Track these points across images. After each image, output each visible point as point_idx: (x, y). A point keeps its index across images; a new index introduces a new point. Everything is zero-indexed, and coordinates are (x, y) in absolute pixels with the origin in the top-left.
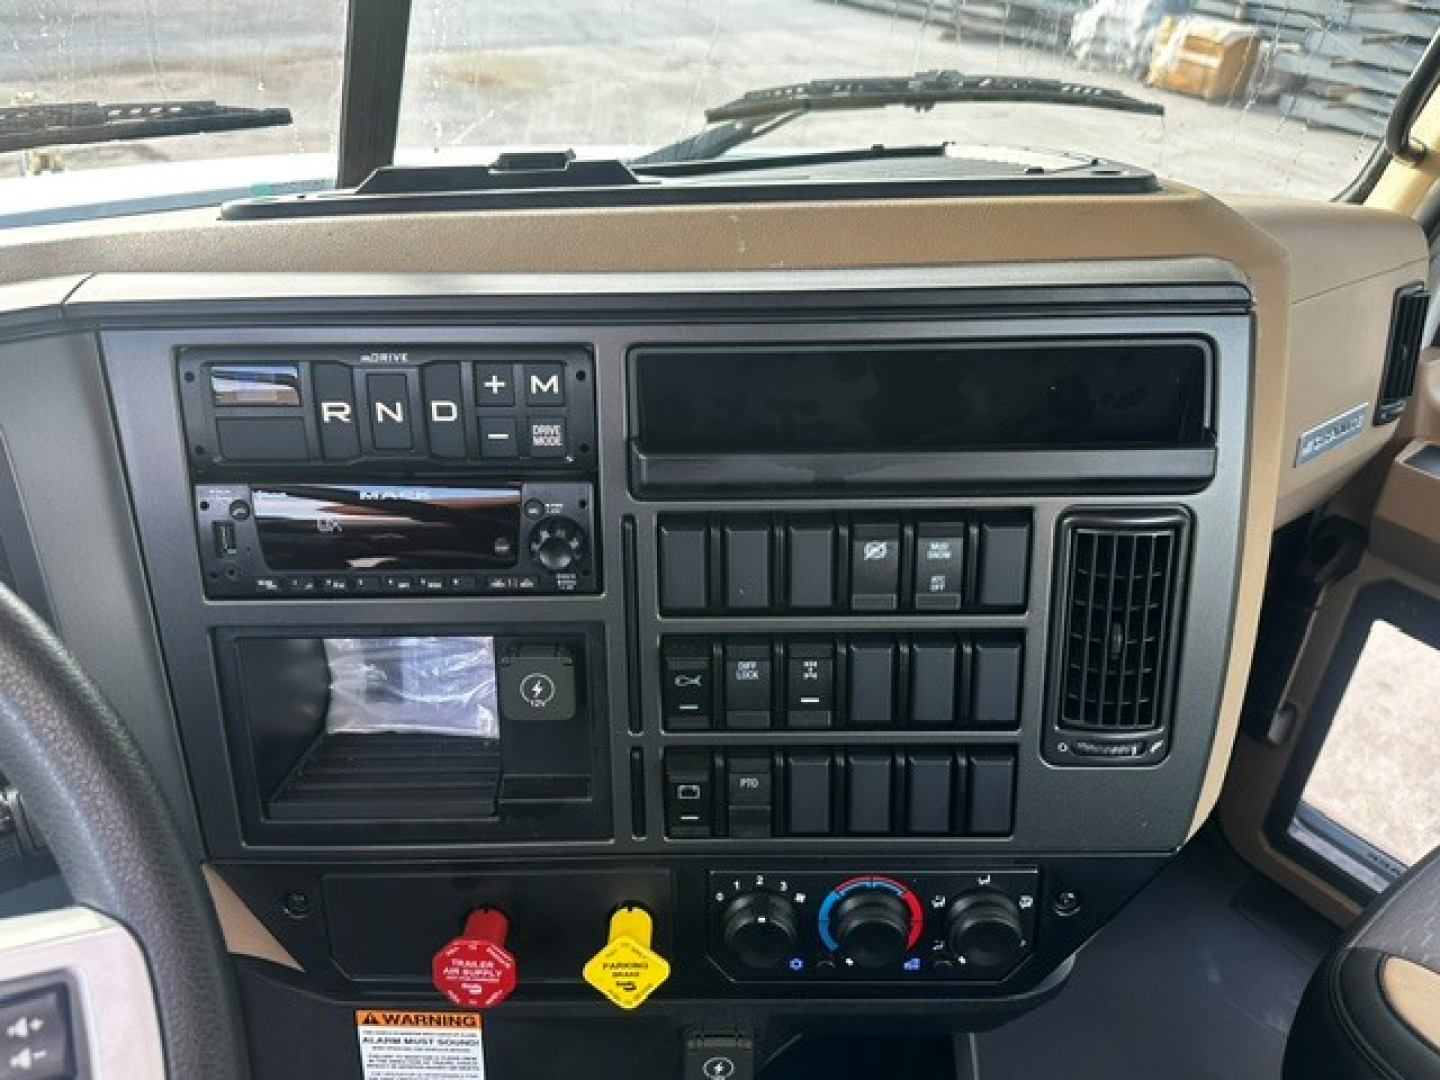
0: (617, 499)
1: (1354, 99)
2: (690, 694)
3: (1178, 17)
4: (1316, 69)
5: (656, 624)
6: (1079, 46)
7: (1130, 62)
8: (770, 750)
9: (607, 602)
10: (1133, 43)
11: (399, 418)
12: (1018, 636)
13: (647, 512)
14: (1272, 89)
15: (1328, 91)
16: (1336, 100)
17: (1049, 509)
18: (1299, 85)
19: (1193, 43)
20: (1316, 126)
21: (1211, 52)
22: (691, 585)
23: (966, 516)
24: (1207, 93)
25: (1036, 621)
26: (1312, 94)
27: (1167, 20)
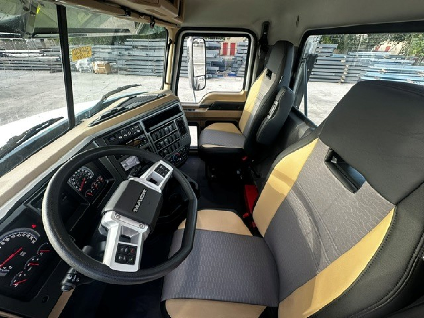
0: (146, 134)
1: (129, 70)
2: (159, 146)
3: (94, 62)
4: (121, 66)
5: (153, 142)
6: (79, 69)
7: (90, 70)
8: (166, 148)
9: (149, 143)
10: (89, 67)
11: (126, 135)
12: (177, 131)
13: (149, 134)
14: (115, 70)
15: (125, 69)
16: (126, 70)
17: (174, 120)
18: (121, 69)
19: (99, 65)
20: (125, 75)
21: (103, 66)
22: (155, 139)
23: (170, 123)
24: (106, 73)
25: (177, 129)
26: (123, 70)
27: (92, 63)
